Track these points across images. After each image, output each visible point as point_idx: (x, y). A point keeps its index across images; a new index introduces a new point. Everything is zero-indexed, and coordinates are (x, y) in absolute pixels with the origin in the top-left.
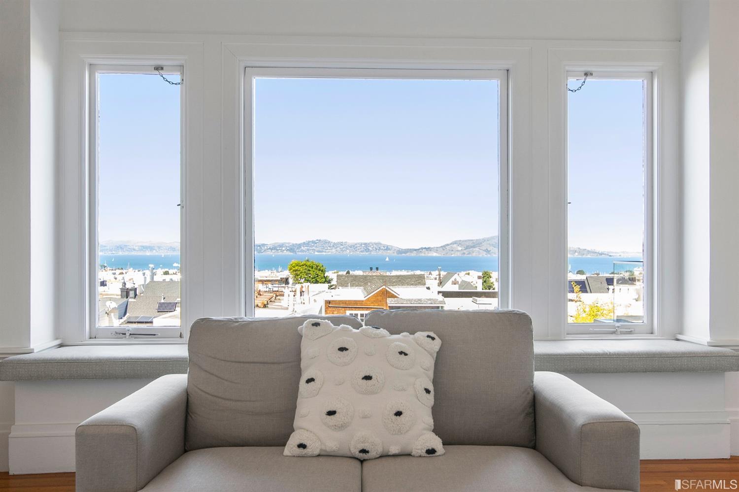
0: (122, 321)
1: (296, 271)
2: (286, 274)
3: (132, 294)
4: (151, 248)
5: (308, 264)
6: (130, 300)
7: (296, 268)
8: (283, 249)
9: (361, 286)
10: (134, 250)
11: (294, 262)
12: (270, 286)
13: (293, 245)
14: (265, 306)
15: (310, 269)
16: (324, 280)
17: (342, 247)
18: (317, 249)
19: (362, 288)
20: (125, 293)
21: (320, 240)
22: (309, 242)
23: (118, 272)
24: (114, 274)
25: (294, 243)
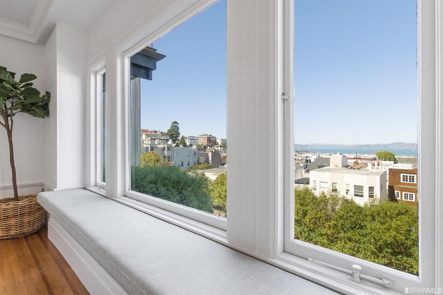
0: (305, 170)
1: (379, 155)
2: (374, 156)
3: (309, 161)
4: (325, 146)
5: (386, 152)
6: (308, 164)
7: (380, 154)
8: (380, 146)
9: (412, 163)
10: (320, 147)
11: (379, 151)
12: (364, 161)
13: (385, 144)
14: (358, 169)
15: (387, 155)
16: (394, 159)
17: (412, 145)
18: (398, 146)
19: (413, 164)
20: (306, 161)
21: (399, 143)
22: (394, 143)
23: (313, 154)
24: (312, 154)
25: (386, 144)
